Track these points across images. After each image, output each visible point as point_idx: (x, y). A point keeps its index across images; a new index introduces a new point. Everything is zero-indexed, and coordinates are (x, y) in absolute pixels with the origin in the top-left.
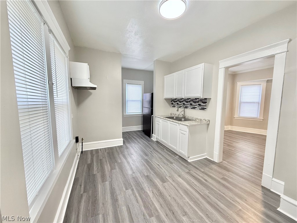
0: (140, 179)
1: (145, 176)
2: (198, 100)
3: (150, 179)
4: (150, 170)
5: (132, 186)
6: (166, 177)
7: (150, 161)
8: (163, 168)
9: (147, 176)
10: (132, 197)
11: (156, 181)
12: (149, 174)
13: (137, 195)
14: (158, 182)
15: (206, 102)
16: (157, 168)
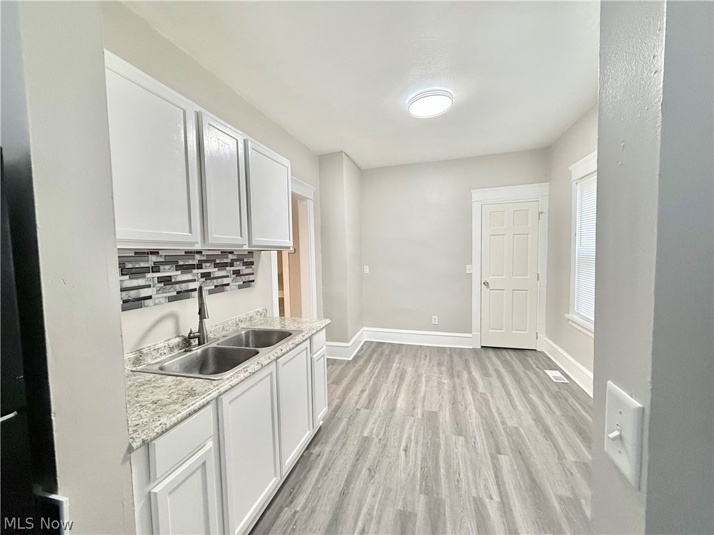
0: (481, 435)
1: (465, 437)
2: (231, 256)
3: (455, 426)
4: (442, 447)
5: (504, 429)
6: (420, 417)
7: (419, 474)
8: (405, 437)
9: (460, 435)
10: (505, 415)
11: (448, 419)
12: (454, 438)
13: (496, 414)
14: (445, 417)
15: (252, 263)
16: (420, 443)
